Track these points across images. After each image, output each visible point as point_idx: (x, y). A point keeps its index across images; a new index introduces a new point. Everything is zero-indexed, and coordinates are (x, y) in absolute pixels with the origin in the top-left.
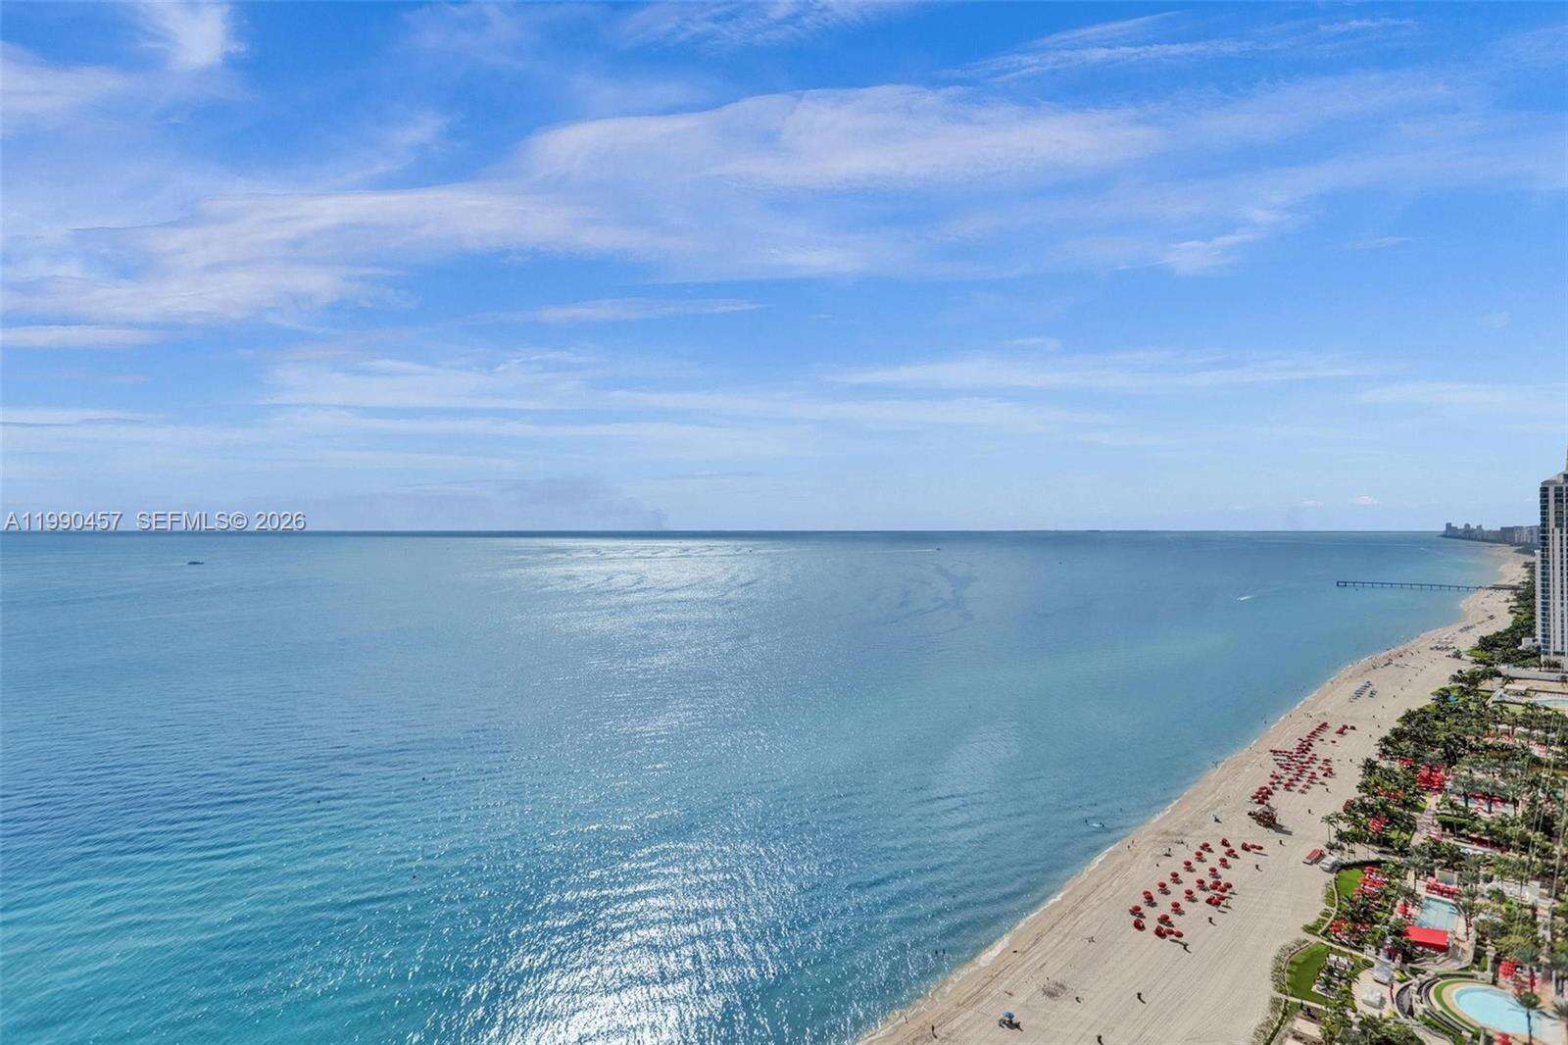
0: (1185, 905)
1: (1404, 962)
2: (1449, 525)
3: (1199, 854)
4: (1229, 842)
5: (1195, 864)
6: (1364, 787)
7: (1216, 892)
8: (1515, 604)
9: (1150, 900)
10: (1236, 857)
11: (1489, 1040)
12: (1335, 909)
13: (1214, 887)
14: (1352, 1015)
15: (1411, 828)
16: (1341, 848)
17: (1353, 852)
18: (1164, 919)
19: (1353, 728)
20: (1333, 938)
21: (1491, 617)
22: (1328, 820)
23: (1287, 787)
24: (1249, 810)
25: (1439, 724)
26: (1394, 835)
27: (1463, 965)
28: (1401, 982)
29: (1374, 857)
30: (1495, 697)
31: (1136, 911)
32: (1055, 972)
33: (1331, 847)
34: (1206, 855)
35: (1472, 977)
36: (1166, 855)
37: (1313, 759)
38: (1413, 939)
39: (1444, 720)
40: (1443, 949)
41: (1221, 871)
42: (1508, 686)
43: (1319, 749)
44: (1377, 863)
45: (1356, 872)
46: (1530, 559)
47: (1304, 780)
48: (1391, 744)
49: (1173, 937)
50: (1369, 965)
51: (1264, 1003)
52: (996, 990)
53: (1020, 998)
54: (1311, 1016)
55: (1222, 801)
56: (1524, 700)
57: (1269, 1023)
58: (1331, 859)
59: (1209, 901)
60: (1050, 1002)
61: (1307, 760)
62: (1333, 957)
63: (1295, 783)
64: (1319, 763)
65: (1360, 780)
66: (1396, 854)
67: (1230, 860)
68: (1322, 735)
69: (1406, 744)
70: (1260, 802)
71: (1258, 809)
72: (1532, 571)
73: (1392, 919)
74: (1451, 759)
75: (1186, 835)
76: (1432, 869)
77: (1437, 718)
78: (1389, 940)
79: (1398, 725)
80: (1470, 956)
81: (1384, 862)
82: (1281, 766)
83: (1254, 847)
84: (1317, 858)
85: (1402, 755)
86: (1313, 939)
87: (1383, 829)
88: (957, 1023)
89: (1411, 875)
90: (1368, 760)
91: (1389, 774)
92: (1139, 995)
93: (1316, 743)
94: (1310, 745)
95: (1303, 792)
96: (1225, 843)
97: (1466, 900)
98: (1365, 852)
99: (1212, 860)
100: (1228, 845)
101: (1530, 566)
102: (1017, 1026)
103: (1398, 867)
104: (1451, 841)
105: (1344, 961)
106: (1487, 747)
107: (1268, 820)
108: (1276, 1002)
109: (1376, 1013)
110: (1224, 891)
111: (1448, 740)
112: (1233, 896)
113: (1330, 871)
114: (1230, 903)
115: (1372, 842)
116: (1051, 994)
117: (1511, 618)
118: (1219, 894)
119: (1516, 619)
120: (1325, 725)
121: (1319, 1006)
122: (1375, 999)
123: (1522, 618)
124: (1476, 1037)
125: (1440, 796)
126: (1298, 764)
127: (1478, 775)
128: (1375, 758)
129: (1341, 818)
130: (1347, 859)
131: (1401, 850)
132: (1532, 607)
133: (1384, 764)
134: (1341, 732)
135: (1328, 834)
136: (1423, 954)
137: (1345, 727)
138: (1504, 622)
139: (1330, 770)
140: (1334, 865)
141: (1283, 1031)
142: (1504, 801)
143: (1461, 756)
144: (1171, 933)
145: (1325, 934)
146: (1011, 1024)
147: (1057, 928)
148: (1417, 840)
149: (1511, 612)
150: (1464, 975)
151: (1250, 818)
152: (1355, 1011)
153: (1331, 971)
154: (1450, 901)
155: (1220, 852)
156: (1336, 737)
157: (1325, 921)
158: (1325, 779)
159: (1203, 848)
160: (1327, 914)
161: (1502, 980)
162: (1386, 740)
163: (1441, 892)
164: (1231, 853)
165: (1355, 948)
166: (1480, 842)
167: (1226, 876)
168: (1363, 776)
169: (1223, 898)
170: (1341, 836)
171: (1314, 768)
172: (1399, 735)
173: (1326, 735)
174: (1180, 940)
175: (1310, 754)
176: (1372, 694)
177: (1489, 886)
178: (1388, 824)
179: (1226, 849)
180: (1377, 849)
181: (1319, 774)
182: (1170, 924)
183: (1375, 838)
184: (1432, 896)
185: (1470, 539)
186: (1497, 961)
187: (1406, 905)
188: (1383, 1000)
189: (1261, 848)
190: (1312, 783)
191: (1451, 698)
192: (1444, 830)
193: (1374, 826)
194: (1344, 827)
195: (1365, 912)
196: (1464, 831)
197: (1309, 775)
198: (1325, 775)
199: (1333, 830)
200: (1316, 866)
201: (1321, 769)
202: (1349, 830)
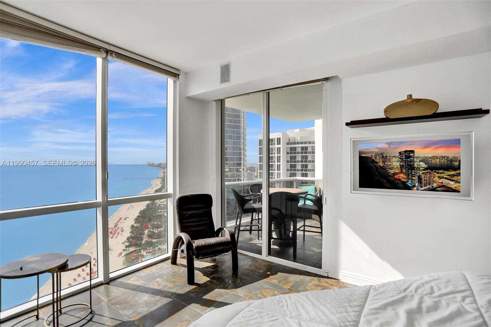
2: (149, 163)
6: (131, 232)
8: (161, 181)
15: (142, 239)
16: (126, 250)
17: (129, 250)
19: (128, 218)
21: (157, 185)
22: (123, 243)
25: (147, 212)
26: (138, 242)
29: (134, 249)
30: (158, 204)
33: (124, 250)
37: (118, 228)
39: (148, 211)
42: (160, 201)
43: (120, 225)
44: (135, 251)
45: (130, 255)
46: (164, 171)
47: (116, 234)
48: (137, 220)
56: (163, 204)
58: (124, 253)
63: (114, 236)
64: (120, 229)
65: (130, 231)
66: (139, 247)
68: (120, 221)
69: (140, 219)
72: (164, 174)
74: (150, 220)
76: (147, 248)
77: (147, 211)
79: (138, 215)
84: (121, 254)
85: (140, 222)
87: (136, 242)
89: (142, 251)
90: (132, 225)
91: (137, 227)
93: (119, 223)
94: (117, 224)
95: (116, 238)
96: (94, 259)
97: (153, 252)
98: (132, 249)
101: (164, 172)
103: (139, 250)
104: (150, 240)
106: (157, 216)
110: (95, 273)
111: (149, 216)
113: (124, 257)
115: (133, 246)
117: (161, 185)
119: (162, 185)
120: (121, 218)
123: (163, 184)
125: (148, 230)
126: (115, 231)
127: (155, 223)
128: (134, 224)
129: (126, 242)
130: (128, 252)
131: (140, 245)
132: (164, 182)
133: (136, 225)
134: (125, 219)
135: (123, 247)
137: (126, 218)
138: (160, 186)
139: (123, 230)
140: (125, 255)
142: (160, 228)
143: (152, 219)
148: (143, 242)
149: (161, 183)
154: (151, 254)
155: (93, 262)
156: (124, 221)
158: (121, 233)
162: (136, 219)
163: (149, 253)
166: (156, 238)
170: (126, 247)
171: (119, 230)
172: (138, 217)
173: (122, 221)
175: (117, 227)
176: (132, 207)
177: (158, 248)
178: (137, 240)
180: (135, 247)
181: (120, 232)
183: (134, 244)
184: (147, 254)
185: (153, 166)
187: (141, 258)
190: (118, 235)
191: (150, 206)
192: (149, 238)
193: (134, 241)
194: (127, 244)
196: (153, 237)
197: (118, 233)
198: (122, 232)
199: (124, 246)
200: (120, 257)
201: (120, 230)
202: (128, 244)
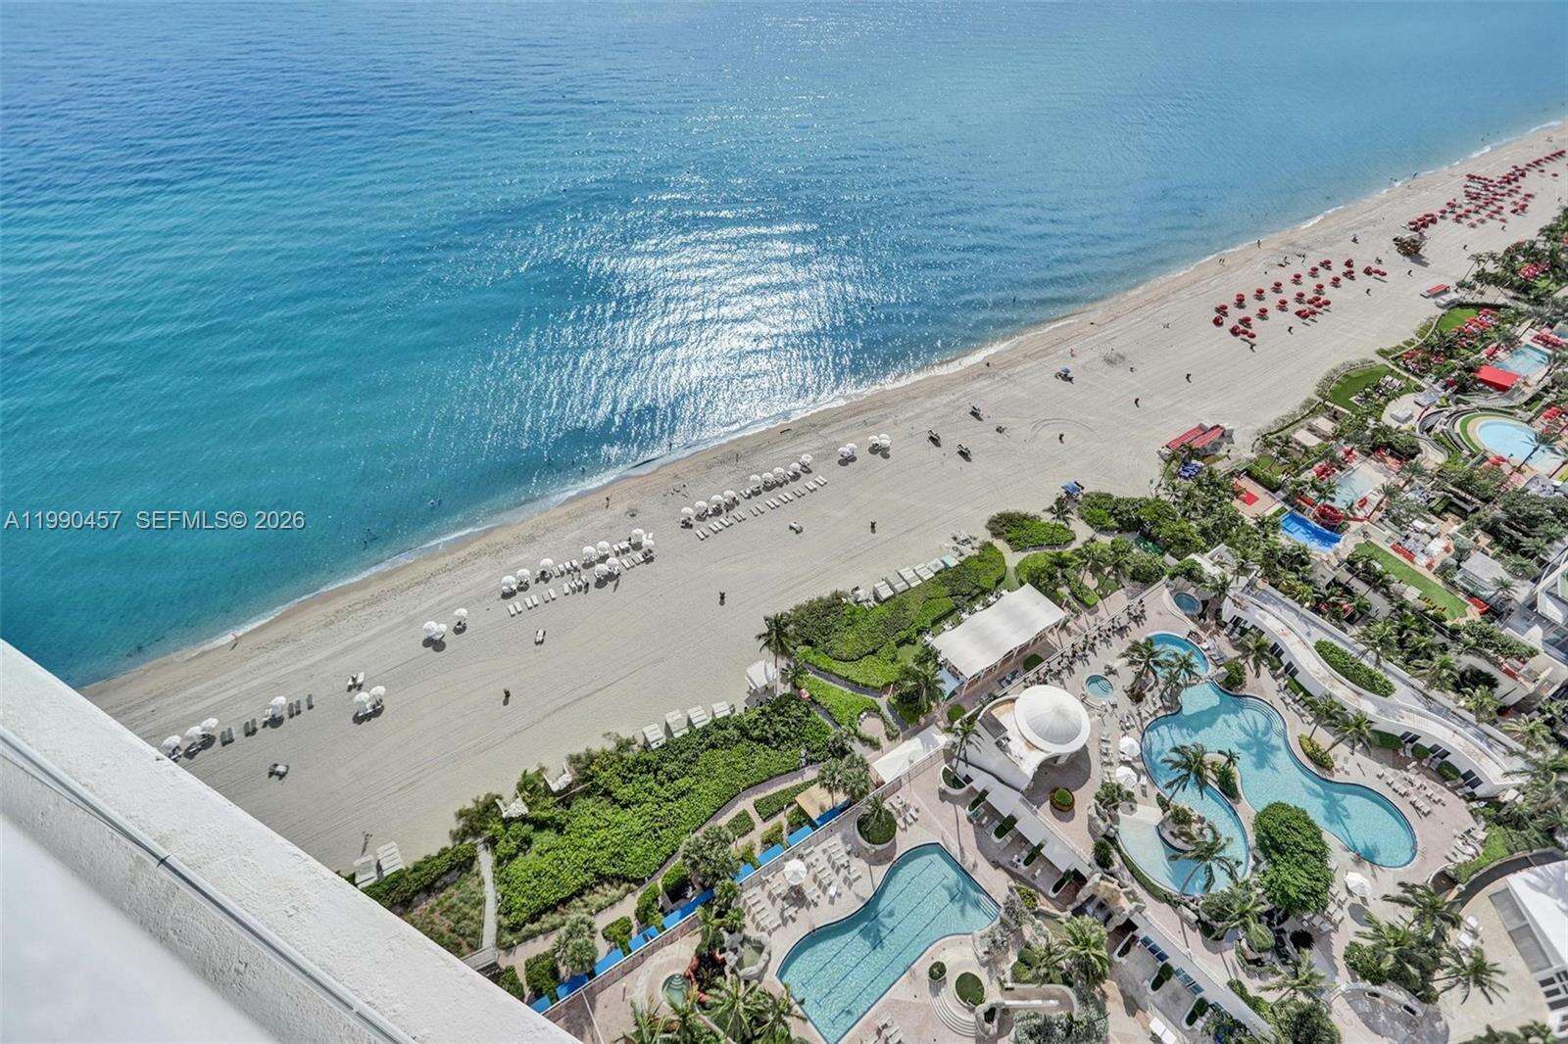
0: (1273, 313)
1: (1456, 393)
3: (1315, 270)
4: (1355, 264)
5: (1306, 279)
6: (1546, 231)
7: (1311, 306)
9: (1240, 302)
10: (1352, 278)
11: (1485, 459)
12: (1421, 341)
13: (1310, 302)
14: (1371, 422)
16: (1471, 288)
17: (1482, 293)
18: (1246, 321)
20: (1401, 363)
22: (1478, 259)
23: (1458, 219)
24: (1397, 235)
26: (1540, 285)
27: (1512, 404)
28: (1438, 406)
29: (1501, 301)
31: (1222, 310)
32: (1120, 346)
33: (1461, 285)
34: (1322, 271)
35: (1512, 414)
36: (1281, 265)
37: (1512, 192)
38: (1478, 376)
40: (1502, 389)
41: (1328, 289)
43: (1527, 184)
44: (1496, 307)
45: (1472, 311)
47: (1484, 213)
49: (1246, 337)
50: (1419, 389)
51: (1301, 400)
52: (1064, 350)
53: (1080, 361)
54: (1335, 417)
55: (1373, 223)
57: (1295, 415)
58: (1453, 296)
59: (1298, 314)
60: (1107, 367)
61: (1505, 191)
62: (1389, 378)
63: (1471, 215)
64: (1517, 198)
65: (1550, 222)
66: (1528, 302)
67: (1344, 281)
68: (1545, 166)
70: (1415, 230)
71: (1407, 235)
73: (1473, 358)
75: (1312, 250)
76: (1556, 322)
78: (1455, 374)
80: (1525, 399)
81: (1509, 307)
82: (1468, 194)
83: (1377, 272)
86: (1380, 361)
87: (1534, 277)
88: (1019, 368)
89: (1527, 324)
92: (1188, 375)
93: (1531, 174)
95: (1473, 226)
96: (1349, 264)
97: (1565, 352)
98: (1494, 295)
99: (1325, 277)
100: (1351, 266)
102: (1070, 379)
103: (1519, 314)
105: (1396, 382)
107: (1410, 250)
108: (1310, 402)
109: (1394, 425)
110: (1320, 306)
112: (1325, 313)
113: (1441, 307)
114: (1318, 317)
115: (1511, 286)
116: (1110, 362)
118: (1313, 307)
121: (1347, 412)
122: (1402, 415)
124: (1473, 456)
126: (1490, 194)
129: (1493, 259)
130: (1469, 299)
131: (1535, 299)
135: (1467, 270)
136: (1480, 389)
139: (1523, 208)
140: (1452, 302)
141: (1304, 423)
144: (1245, 333)
145: (1394, 359)
146: (1066, 377)
147: (1139, 312)
150: (1507, 412)
151: (1393, 244)
152: (1378, 420)
153: (1377, 387)
154: (1549, 352)
155: (1338, 269)
156: (1562, 171)
157: (1404, 349)
158: (1509, 216)
159: (1322, 265)
160: (1409, 343)
161: (1537, 422)
163: (1546, 342)
164: (1350, 275)
165: (1416, 375)
167: (1329, 293)
168: (1558, 219)
169: (1314, 313)
170: (1481, 277)
171: (1507, 202)
174: (1251, 340)
175: (1513, 186)
178: (1544, 272)
179: (1346, 269)
180: (1511, 293)
181: (1508, 210)
182: (1249, 326)
183: (1517, 284)
186: (1548, 406)
187: (1497, 348)
188: (1411, 417)
189: (1384, 274)
190: (1491, 218)
193: (1526, 271)
194: (1491, 267)
195: (1448, 348)
197: (1495, 208)
198: (1514, 212)
199: (1476, 269)
200: (1431, 300)
201: (1515, 203)
202: (1494, 271)
